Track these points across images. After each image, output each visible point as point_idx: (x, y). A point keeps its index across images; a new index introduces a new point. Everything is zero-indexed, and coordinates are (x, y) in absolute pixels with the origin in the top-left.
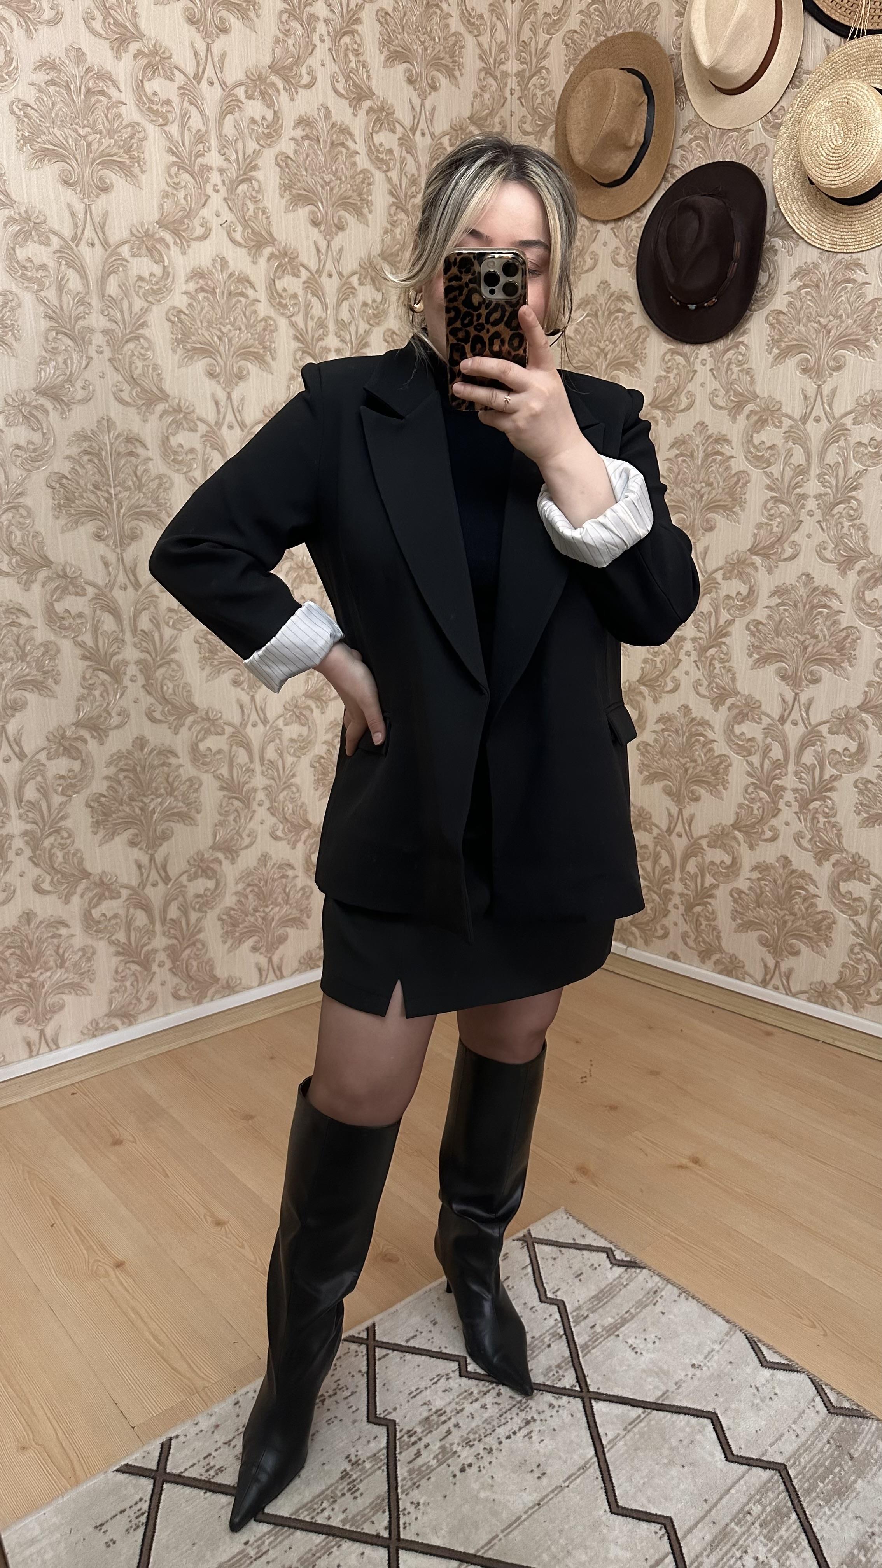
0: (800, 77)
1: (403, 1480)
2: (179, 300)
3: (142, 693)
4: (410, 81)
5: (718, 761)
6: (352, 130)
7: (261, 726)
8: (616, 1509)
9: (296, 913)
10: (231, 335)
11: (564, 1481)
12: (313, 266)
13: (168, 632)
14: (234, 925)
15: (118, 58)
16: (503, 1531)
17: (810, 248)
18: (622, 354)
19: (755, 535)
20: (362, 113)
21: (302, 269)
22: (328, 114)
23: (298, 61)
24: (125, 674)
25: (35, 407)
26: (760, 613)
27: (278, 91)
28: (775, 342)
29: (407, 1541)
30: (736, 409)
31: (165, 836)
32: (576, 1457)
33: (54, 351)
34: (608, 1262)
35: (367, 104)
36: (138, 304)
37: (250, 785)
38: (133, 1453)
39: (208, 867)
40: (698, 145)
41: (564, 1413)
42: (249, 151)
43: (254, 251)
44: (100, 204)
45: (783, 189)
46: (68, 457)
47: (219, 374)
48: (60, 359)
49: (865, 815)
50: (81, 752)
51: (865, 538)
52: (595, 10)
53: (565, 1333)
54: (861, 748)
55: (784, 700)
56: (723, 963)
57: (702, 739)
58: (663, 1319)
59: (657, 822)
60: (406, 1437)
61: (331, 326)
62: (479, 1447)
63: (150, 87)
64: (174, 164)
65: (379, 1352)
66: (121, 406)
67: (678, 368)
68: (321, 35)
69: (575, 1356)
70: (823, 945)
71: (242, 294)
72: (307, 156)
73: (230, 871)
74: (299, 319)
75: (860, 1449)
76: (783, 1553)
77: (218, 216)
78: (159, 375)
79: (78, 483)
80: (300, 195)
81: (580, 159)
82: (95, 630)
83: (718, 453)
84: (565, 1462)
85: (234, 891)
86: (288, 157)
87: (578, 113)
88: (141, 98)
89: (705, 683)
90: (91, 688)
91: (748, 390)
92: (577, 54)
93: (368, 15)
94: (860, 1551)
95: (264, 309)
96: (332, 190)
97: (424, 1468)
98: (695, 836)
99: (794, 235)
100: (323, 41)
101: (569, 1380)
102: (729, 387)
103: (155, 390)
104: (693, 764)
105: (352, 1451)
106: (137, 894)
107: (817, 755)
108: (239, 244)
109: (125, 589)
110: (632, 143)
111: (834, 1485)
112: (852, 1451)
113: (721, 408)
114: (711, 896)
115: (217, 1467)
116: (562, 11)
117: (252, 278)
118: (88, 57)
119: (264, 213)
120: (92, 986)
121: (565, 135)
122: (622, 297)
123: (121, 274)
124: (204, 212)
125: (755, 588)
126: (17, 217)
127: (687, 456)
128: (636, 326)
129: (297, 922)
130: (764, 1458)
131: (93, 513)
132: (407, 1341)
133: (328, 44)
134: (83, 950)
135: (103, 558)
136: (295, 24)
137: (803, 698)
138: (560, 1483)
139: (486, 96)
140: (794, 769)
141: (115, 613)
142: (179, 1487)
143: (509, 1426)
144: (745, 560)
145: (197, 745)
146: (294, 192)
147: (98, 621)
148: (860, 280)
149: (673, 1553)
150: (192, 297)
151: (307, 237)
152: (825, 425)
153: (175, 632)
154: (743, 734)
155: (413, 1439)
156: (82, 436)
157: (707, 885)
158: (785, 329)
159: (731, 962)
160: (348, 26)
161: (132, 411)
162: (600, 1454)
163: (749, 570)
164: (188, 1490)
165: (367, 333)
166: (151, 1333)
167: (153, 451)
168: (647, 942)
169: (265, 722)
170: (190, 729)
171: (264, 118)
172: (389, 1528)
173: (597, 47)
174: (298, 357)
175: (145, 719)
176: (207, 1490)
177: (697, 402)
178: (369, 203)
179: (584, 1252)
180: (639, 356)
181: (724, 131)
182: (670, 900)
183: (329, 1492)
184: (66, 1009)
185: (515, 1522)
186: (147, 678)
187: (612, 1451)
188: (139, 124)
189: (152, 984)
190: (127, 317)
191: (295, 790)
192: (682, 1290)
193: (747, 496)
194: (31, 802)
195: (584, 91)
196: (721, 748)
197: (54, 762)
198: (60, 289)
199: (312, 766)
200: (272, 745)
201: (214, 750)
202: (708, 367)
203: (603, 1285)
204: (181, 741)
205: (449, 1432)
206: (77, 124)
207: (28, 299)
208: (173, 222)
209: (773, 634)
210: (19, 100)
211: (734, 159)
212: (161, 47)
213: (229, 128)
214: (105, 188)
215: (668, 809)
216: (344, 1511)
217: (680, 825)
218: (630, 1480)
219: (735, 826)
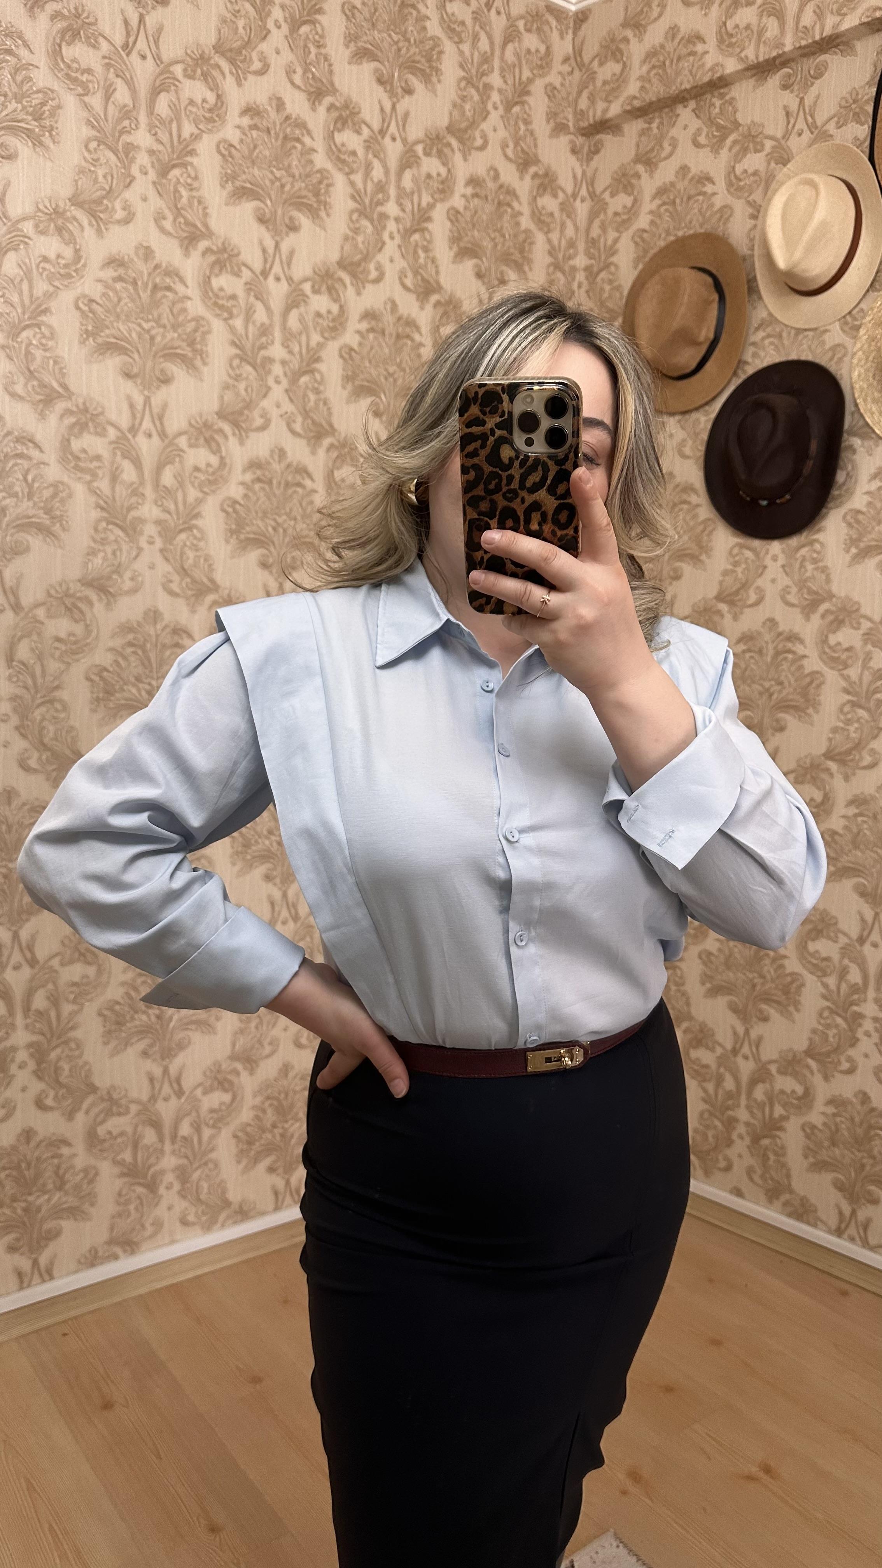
0: (880, 281)
2: (235, 491)
4: (479, 275)
5: (789, 979)
6: (418, 323)
10: (286, 526)
14: (250, 1143)
15: (187, 255)
18: (687, 546)
19: (830, 739)
20: (429, 307)
22: (394, 306)
23: (366, 258)
25: (79, 598)
26: (836, 823)
27: (345, 286)
28: (853, 542)
30: (809, 608)
31: (181, 1046)
33: (103, 542)
35: (434, 298)
36: (193, 494)
42: (313, 344)
43: (313, 441)
44: (159, 396)
45: (862, 391)
46: (111, 650)
47: (271, 565)
48: (109, 550)
52: (666, 210)
55: (863, 920)
56: (793, 1205)
59: (720, 1041)
63: (217, 282)
64: (237, 356)
66: (169, 597)
67: (746, 563)
68: (391, 233)
71: (299, 485)
72: (372, 348)
73: (248, 1083)
77: (278, 406)
78: (210, 565)
79: (118, 675)
80: (362, 386)
81: (651, 353)
83: (789, 651)
85: (251, 1105)
86: (351, 349)
87: (647, 309)
88: (207, 292)
91: (822, 589)
92: (646, 251)
93: (439, 213)
95: (319, 497)
96: (394, 380)
98: (763, 1060)
99: (873, 435)
102: (802, 584)
103: (202, 579)
104: (761, 980)
106: (147, 1109)
108: (299, 435)
110: (702, 338)
113: (793, 605)
114: (780, 1129)
116: (632, 212)
117: (310, 469)
118: (157, 255)
119: (325, 403)
120: (93, 1211)
121: (633, 329)
122: (688, 488)
123: (177, 465)
124: (265, 403)
125: (831, 797)
126: (74, 409)
127: (754, 652)
128: (702, 518)
133: (398, 240)
134: (86, 1170)
136: (365, 223)
144: (822, 763)
146: (357, 383)
150: (248, 488)
156: (126, 628)
157: (776, 1115)
158: (865, 529)
159: (803, 1206)
160: (419, 224)
161: (181, 602)
163: (824, 776)
171: (329, 312)
173: (667, 247)
177: (767, 598)
180: (704, 549)
181: (799, 331)
182: (734, 1128)
184: (63, 1236)
188: (203, 319)
189: (159, 1208)
190: (180, 507)
193: (822, 698)
194: (39, 1012)
195: (653, 288)
196: (793, 965)
197: (67, 968)
198: (114, 479)
202: (780, 563)
206: (142, 318)
207: (79, 489)
208: (233, 413)
209: (851, 846)
210: (85, 296)
211: (810, 358)
212: (229, 244)
213: (293, 321)
214: (166, 380)
215: (733, 1027)
217: (746, 1046)
219: (809, 1053)
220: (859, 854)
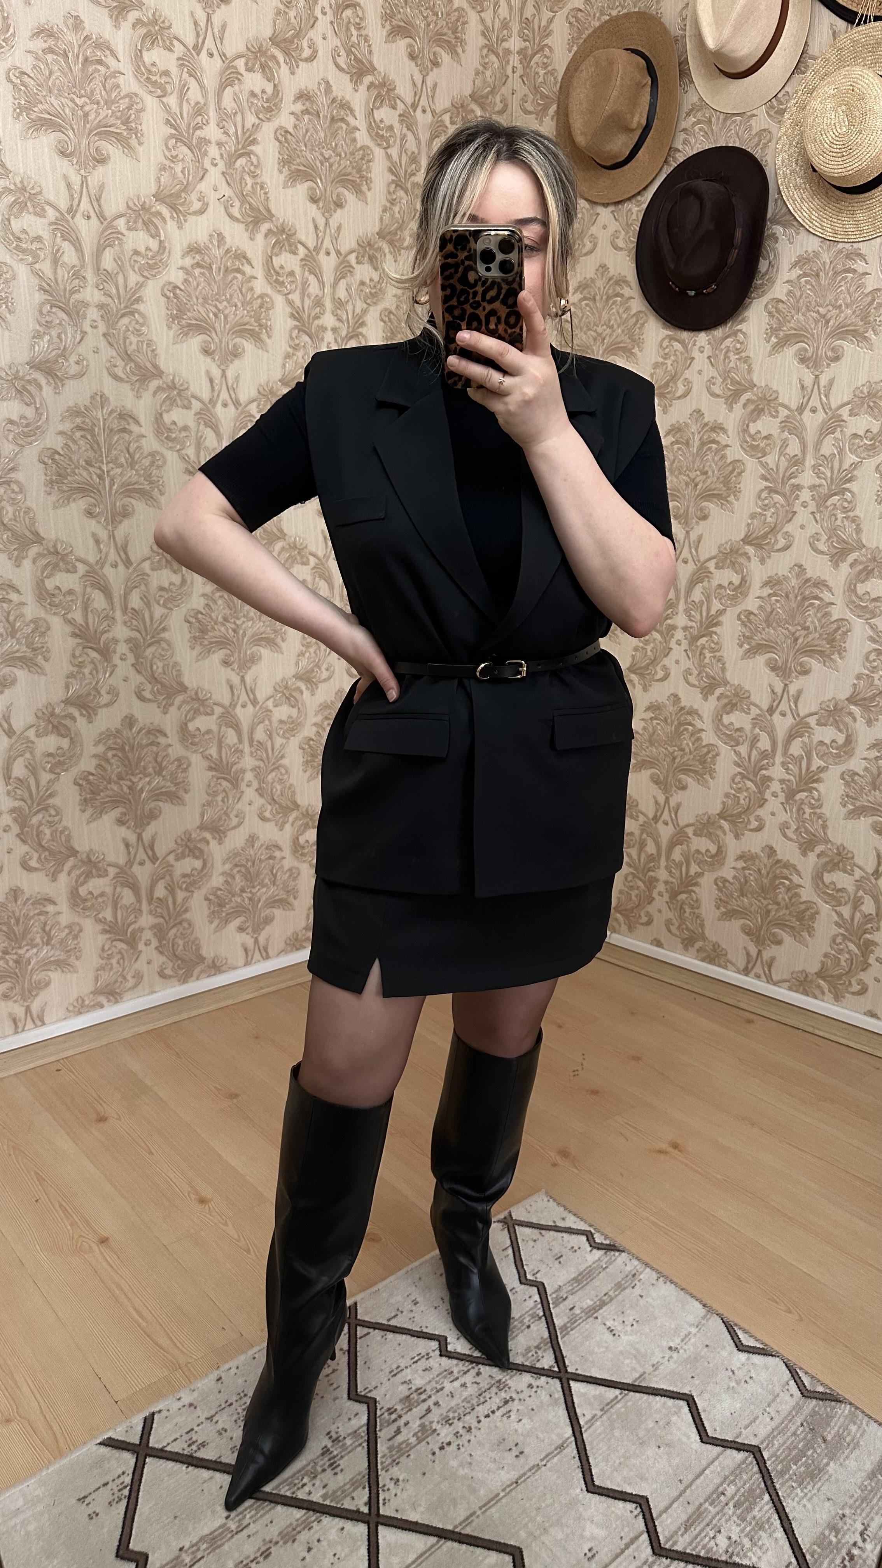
0: (805, 63)
1: (383, 1457)
2: (176, 276)
3: (132, 673)
4: (412, 57)
5: (705, 750)
6: (352, 105)
7: (250, 706)
8: (592, 1487)
9: (283, 895)
10: (226, 312)
11: (542, 1460)
12: (311, 244)
13: (158, 611)
14: (221, 905)
15: (117, 26)
16: (480, 1508)
17: (811, 236)
18: (619, 339)
19: (749, 525)
20: (363, 88)
21: (299, 246)
22: (328, 89)
23: (299, 34)
24: (115, 652)
25: (28, 381)
26: (751, 603)
27: (278, 63)
28: (774, 331)
29: (387, 1517)
30: (732, 398)
31: (153, 816)
32: (554, 1437)
33: (48, 325)
34: (587, 1244)
35: (368, 79)
36: (134, 278)
37: (238, 766)
38: (115, 1427)
39: (196, 848)
40: (701, 129)
41: (543, 1395)
42: (248, 125)
43: (251, 226)
44: (97, 176)
45: (784, 177)
46: (61, 433)
47: (214, 351)
48: (54, 333)
49: (851, 807)
50: (69, 730)
51: (858, 530)
53: (544, 1315)
54: (849, 740)
55: (773, 691)
56: (706, 951)
57: (690, 728)
58: (642, 1302)
59: (644, 810)
60: (386, 1414)
61: (328, 305)
62: (458, 1426)
63: (148, 57)
64: (172, 136)
65: (360, 1331)
66: (115, 382)
67: (675, 355)
68: (323, 8)
69: (553, 1337)
70: (805, 934)
71: (238, 270)
72: (307, 131)
73: (217, 851)
74: (296, 297)
75: (833, 1432)
76: (756, 1533)
77: (215, 189)
78: (153, 351)
79: (70, 459)
80: (299, 170)
81: (581, 140)
82: (86, 607)
83: (714, 441)
84: (543, 1442)
85: (221, 870)
86: (287, 132)
87: (581, 94)
88: (139, 68)
89: (696, 672)
90: (81, 665)
91: (745, 379)
92: (580, 32)
94: (831, 1531)
95: (260, 286)
96: (331, 166)
97: (404, 1446)
98: (681, 824)
99: (795, 223)
100: (324, 14)
101: (547, 1361)
102: (726, 375)
103: (149, 366)
104: (681, 753)
105: (333, 1428)
106: (125, 873)
107: (804, 746)
108: (236, 220)
109: (115, 566)
110: (634, 125)
111: (807, 1466)
112: (825, 1434)
113: (718, 396)
114: (696, 884)
115: (200, 1442)
117: (249, 255)
118: (86, 25)
119: (262, 188)
120: (78, 963)
121: (567, 116)
122: (621, 281)
123: (117, 248)
124: (202, 186)
125: (748, 578)
126: (12, 187)
127: (681, 443)
128: (634, 311)
129: (282, 903)
130: (738, 1440)
131: (84, 490)
132: (389, 1320)
133: (330, 17)
134: (69, 927)
135: (94, 535)
137: (793, 689)
138: (537, 1461)
139: (488, 73)
140: (782, 760)
141: (106, 590)
142: (162, 1461)
143: (487, 1406)
144: (738, 550)
145: (186, 725)
146: (293, 167)
147: (88, 599)
148: (860, 270)
149: (647, 1531)
150: (188, 272)
151: (306, 214)
152: (821, 415)
153: (165, 611)
155: (394, 1416)
156: (75, 412)
157: (692, 872)
158: (784, 318)
159: (714, 950)
161: (126, 387)
162: (578, 1434)
163: (742, 560)
164: (170, 1464)
165: (364, 312)
166: (135, 1309)
167: (146, 427)
168: (631, 929)
169: (255, 702)
170: (179, 709)
171: (263, 92)
172: (369, 1503)
173: (601, 26)
174: (294, 335)
175: (134, 698)
176: (190, 1464)
177: (694, 390)
178: (369, 181)
179: (564, 1235)
180: (637, 341)
181: (728, 116)
182: (655, 887)
183: (309, 1468)
184: (52, 986)
185: (492, 1499)
186: (137, 657)
187: (589, 1431)
188: (136, 95)
189: (139, 962)
190: (122, 291)
191: (283, 771)
192: (660, 1274)
193: (742, 486)
194: (19, 779)
195: (587, 71)
196: (709, 737)
197: (43, 739)
198: (55, 262)
199: (301, 748)
200: (261, 725)
201: (203, 731)
202: (706, 354)
203: (582, 1267)
204: (170, 722)
205: (429, 1411)
206: (74, 93)
207: (22, 272)
208: (171, 195)
209: (764, 625)
210: (16, 68)
211: (737, 145)
212: (160, 16)
213: (228, 101)
214: (102, 160)
215: (654, 797)
216: (324, 1487)
217: (666, 812)
218: (606, 1460)
219: (721, 815)
220: (772, 631)
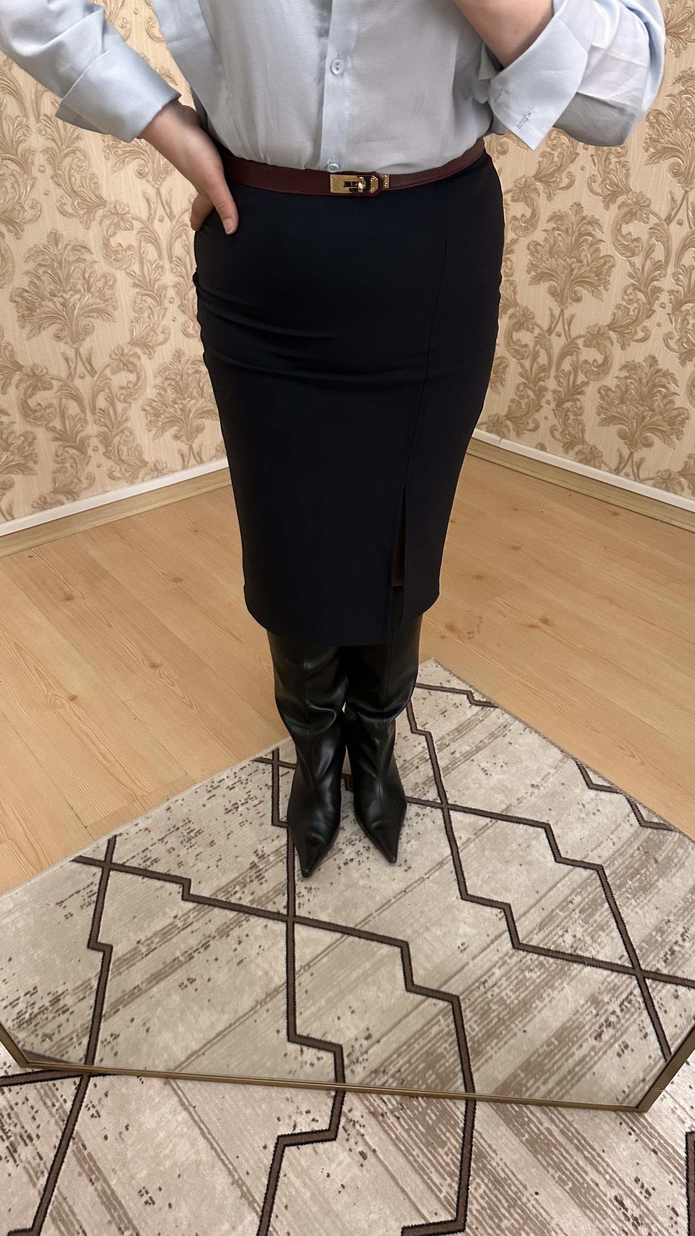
3: (52, 185)
5: (602, 261)
7: (167, 220)
8: (465, 895)
11: (426, 874)
14: (157, 415)
16: (376, 911)
24: (33, 163)
29: (301, 917)
31: (87, 332)
32: (436, 855)
34: (467, 701)
37: (161, 283)
38: (85, 847)
41: (428, 820)
53: (431, 759)
55: (673, 199)
56: (583, 453)
57: (590, 238)
58: (511, 748)
59: (539, 323)
62: (360, 845)
65: (282, 770)
69: (437, 775)
70: (674, 438)
73: (149, 366)
75: (663, 855)
76: (596, 933)
84: (427, 858)
85: (153, 384)
89: (600, 179)
94: (657, 933)
98: (573, 336)
101: (432, 795)
104: (579, 265)
105: (260, 847)
106: (66, 385)
111: (641, 882)
112: (657, 856)
114: (581, 393)
115: (153, 858)
120: (36, 467)
129: (211, 414)
130: (586, 860)
134: (24, 435)
138: (422, 875)
140: (674, 270)
141: (17, 95)
142: (123, 874)
145: (108, 240)
149: (509, 931)
154: (630, 234)
157: (579, 382)
159: (591, 453)
166: (100, 753)
168: (520, 433)
169: (171, 215)
170: (100, 223)
172: (287, 907)
175: (57, 212)
176: (145, 877)
179: (449, 694)
182: (543, 396)
183: (240, 879)
184: (16, 486)
185: (386, 904)
186: (55, 169)
187: (465, 850)
189: (89, 466)
192: (527, 726)
196: (607, 248)
200: (179, 240)
201: (125, 245)
203: (463, 720)
204: (93, 236)
209: (672, 126)
215: (550, 310)
216: (252, 893)
217: (560, 324)
218: (478, 874)
219: (611, 327)
220: (679, 133)
